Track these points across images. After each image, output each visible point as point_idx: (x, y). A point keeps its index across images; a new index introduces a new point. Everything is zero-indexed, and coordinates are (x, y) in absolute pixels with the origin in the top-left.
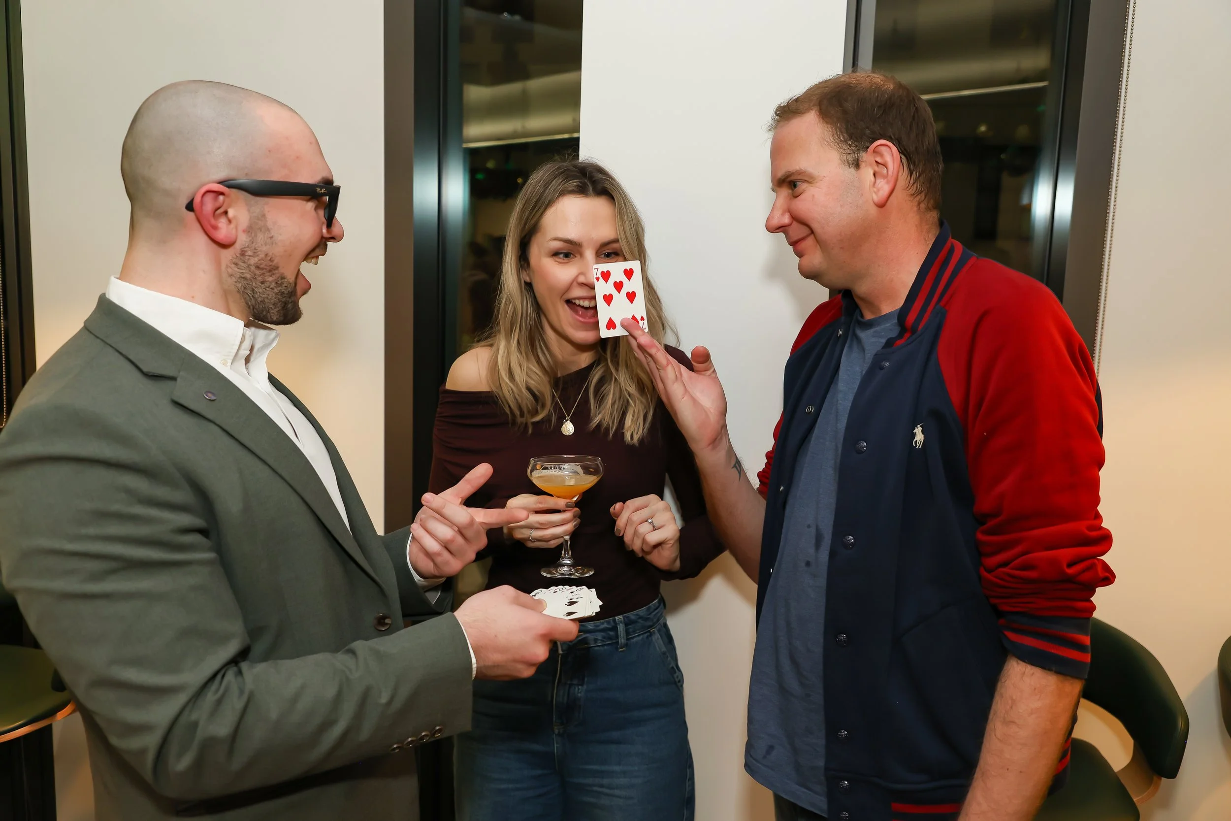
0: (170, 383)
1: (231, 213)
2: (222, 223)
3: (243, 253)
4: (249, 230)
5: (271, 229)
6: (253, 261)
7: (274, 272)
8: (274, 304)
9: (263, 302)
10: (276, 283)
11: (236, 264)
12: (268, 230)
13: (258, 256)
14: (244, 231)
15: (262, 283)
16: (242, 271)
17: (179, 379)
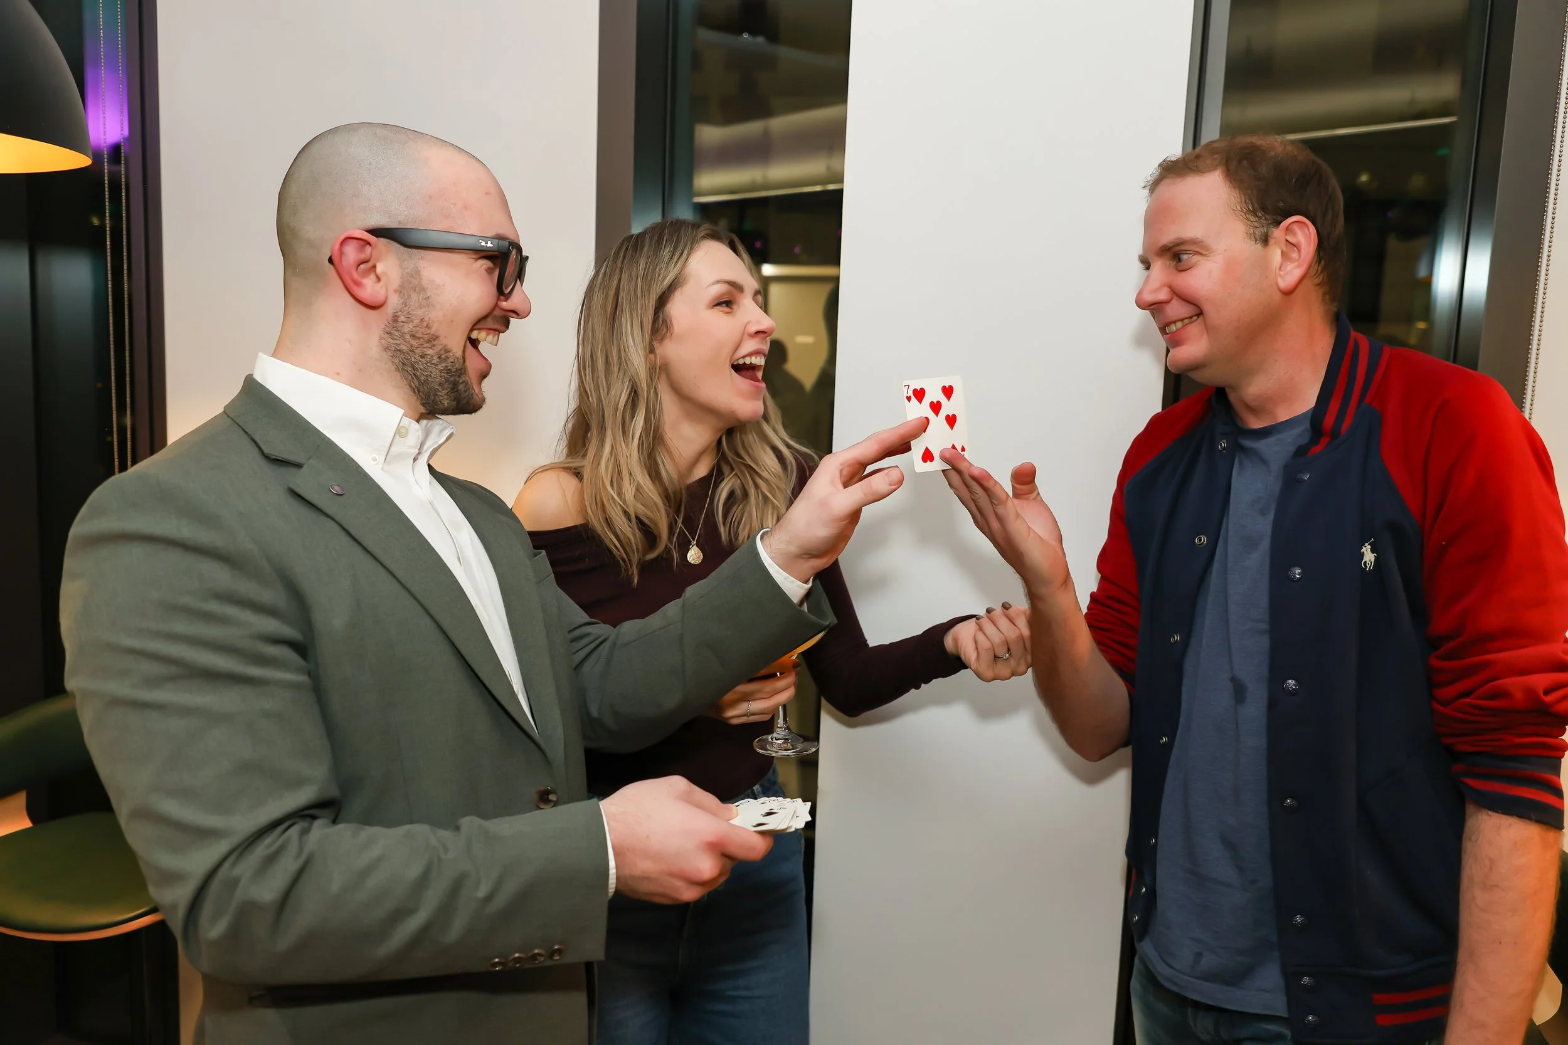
0: (293, 470)
1: (380, 268)
2: (369, 282)
3: (395, 319)
4: (400, 291)
5: (427, 288)
6: (407, 328)
7: (434, 343)
8: (440, 385)
9: (426, 381)
10: (439, 357)
11: (389, 333)
12: (424, 289)
13: (412, 322)
14: (396, 291)
15: (422, 357)
16: (397, 342)
17: (305, 467)
